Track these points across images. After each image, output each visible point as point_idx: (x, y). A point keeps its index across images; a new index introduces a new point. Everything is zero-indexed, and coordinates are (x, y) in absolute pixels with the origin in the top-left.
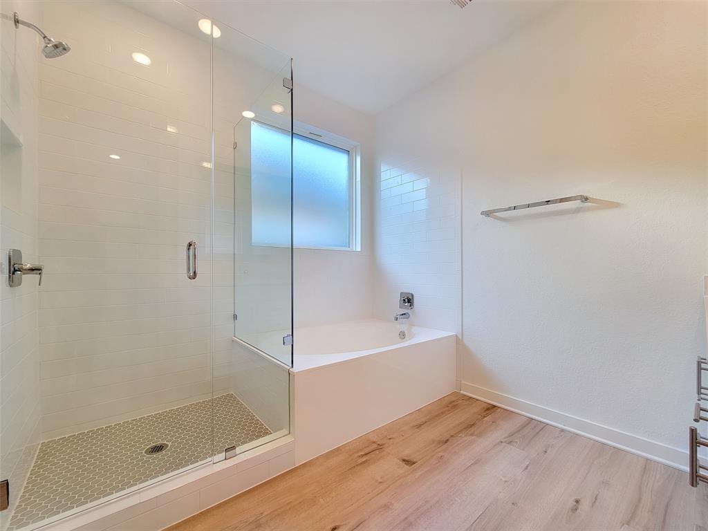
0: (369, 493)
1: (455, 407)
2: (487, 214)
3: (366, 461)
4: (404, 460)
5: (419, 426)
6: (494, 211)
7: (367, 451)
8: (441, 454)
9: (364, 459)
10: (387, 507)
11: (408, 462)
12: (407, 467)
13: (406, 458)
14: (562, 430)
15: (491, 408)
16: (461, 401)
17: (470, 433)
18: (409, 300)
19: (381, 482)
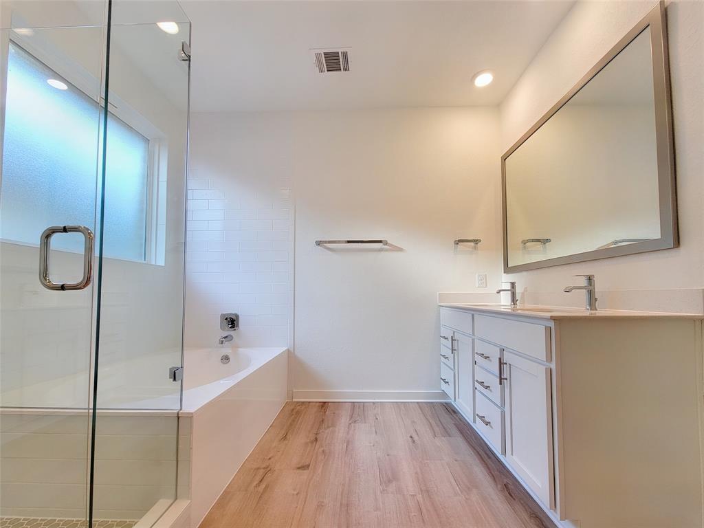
0: (297, 507)
1: (298, 413)
2: (319, 243)
3: (267, 487)
4: (299, 468)
5: (285, 438)
6: (326, 242)
7: (258, 478)
8: (321, 450)
9: (263, 486)
10: (320, 506)
11: (303, 467)
12: (305, 471)
13: (300, 466)
14: (374, 403)
15: (324, 405)
16: (299, 407)
17: (326, 426)
18: (232, 322)
19: (297, 494)
